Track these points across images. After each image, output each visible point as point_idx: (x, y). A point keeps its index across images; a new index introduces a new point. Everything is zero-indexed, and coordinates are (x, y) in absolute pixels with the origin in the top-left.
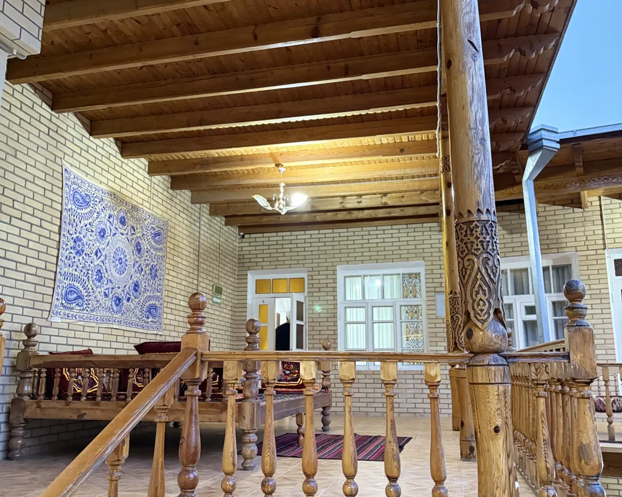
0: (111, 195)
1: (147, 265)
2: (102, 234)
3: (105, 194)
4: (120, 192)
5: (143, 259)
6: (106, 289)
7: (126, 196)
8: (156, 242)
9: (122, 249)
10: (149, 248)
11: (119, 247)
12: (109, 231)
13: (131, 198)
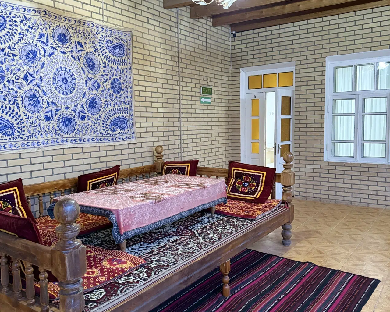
0: (39, 12)
1: (107, 80)
2: (31, 56)
3: (29, 11)
4: (54, 7)
5: (100, 74)
6: (48, 112)
7: (64, 11)
8: (117, 55)
9: (66, 69)
10: (107, 62)
11: (61, 67)
12: (43, 53)
13: (73, 12)
